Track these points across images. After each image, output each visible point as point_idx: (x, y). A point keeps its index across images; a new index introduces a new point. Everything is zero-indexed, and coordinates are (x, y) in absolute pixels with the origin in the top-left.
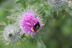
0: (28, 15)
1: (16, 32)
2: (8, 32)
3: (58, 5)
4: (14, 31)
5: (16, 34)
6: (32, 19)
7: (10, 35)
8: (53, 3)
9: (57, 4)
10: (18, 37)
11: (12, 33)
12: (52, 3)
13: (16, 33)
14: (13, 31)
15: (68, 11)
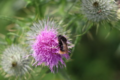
0: (47, 34)
1: (23, 59)
2: (11, 59)
3: (100, 17)
4: (21, 57)
5: (25, 62)
6: (53, 41)
7: (14, 65)
8: (91, 13)
9: (97, 15)
10: (27, 68)
11: (17, 60)
12: (88, 12)
13: (23, 61)
14: (19, 57)
15: (116, 26)
